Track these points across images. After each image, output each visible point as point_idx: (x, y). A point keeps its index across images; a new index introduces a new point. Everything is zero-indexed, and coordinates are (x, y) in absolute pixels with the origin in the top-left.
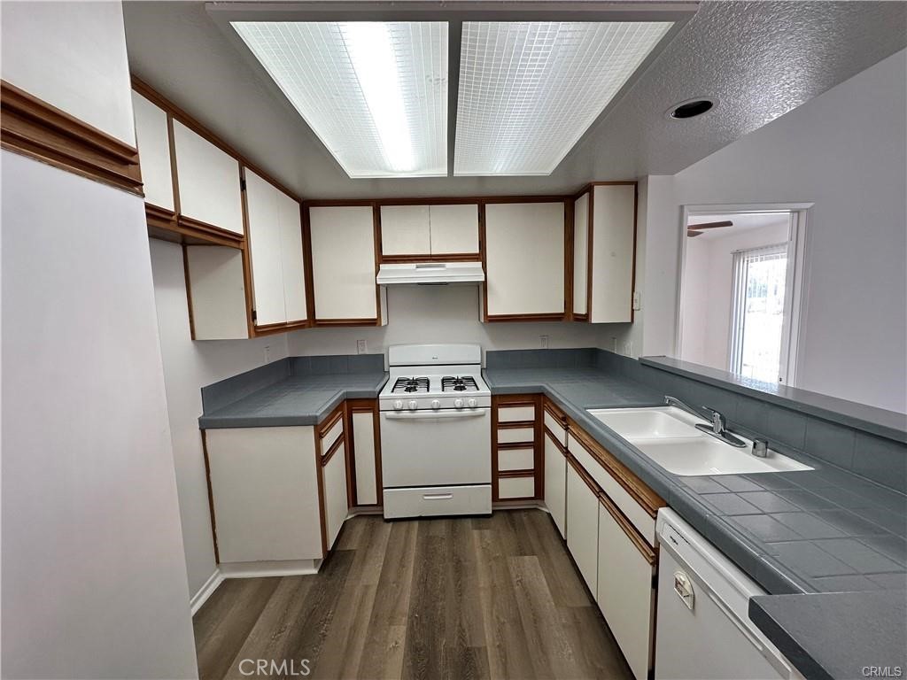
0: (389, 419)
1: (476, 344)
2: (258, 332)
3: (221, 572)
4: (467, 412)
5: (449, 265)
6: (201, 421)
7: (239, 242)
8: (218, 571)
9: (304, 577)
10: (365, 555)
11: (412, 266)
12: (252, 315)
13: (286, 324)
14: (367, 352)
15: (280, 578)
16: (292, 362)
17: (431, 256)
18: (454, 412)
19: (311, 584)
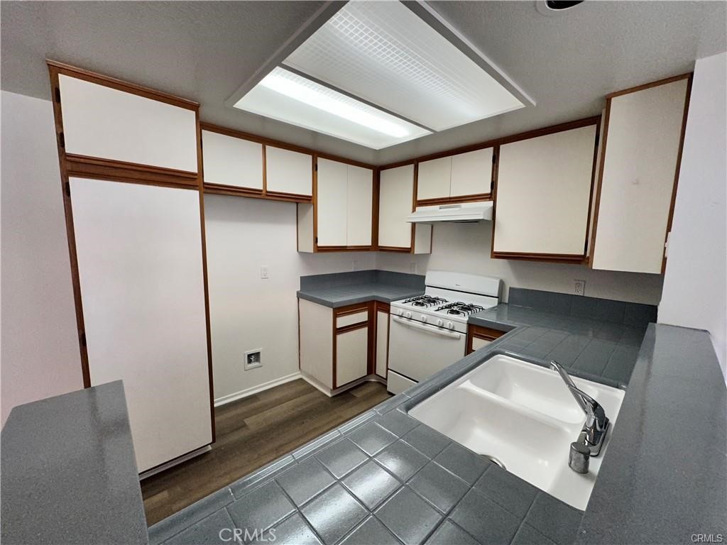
0: (395, 321)
1: (497, 278)
2: (320, 250)
3: (301, 374)
4: (445, 332)
5: (464, 205)
6: (298, 293)
7: (310, 200)
8: (299, 372)
9: (325, 395)
10: (359, 402)
11: (436, 207)
12: (316, 240)
13: (346, 247)
14: (416, 273)
15: (316, 389)
16: (375, 273)
17: (450, 198)
18: (435, 329)
19: (322, 399)
